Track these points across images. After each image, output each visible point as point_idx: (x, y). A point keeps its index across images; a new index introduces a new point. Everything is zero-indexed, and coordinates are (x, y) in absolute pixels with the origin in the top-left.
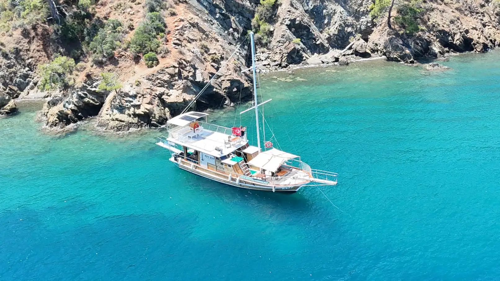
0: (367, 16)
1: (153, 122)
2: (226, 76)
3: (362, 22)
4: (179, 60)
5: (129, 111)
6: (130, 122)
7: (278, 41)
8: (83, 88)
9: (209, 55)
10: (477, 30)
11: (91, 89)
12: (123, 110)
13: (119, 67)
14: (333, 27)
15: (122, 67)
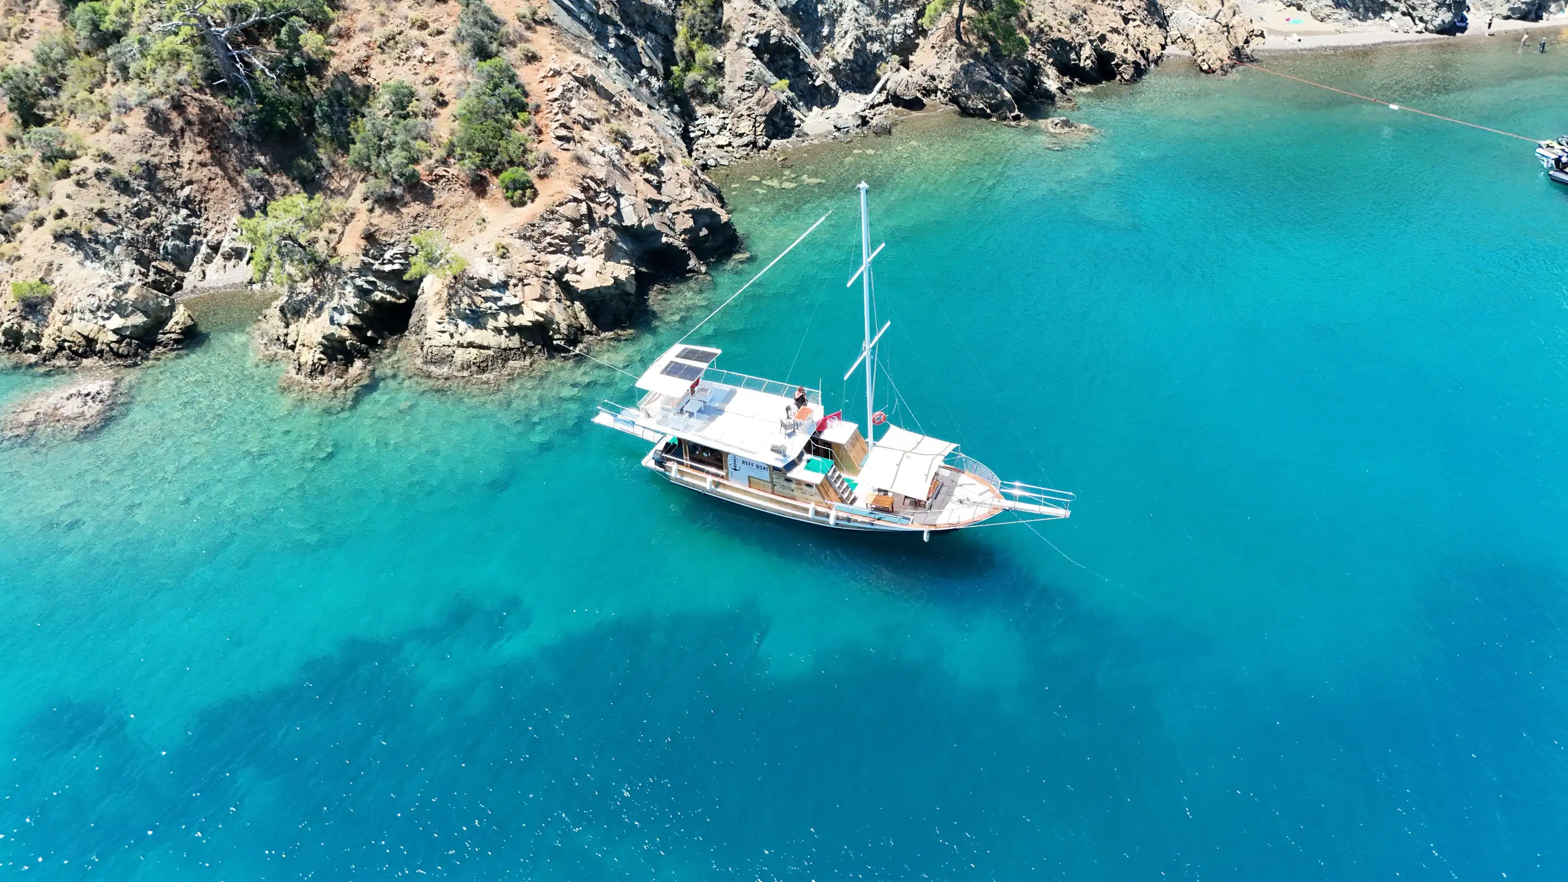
0: (902, 12)
1: (558, 342)
2: (681, 202)
3: (895, 26)
4: (581, 181)
5: (496, 320)
6: (503, 347)
7: (740, 88)
8: (365, 269)
9: (636, 153)
10: (1119, 33)
11: (382, 268)
12: (481, 320)
13: (439, 207)
14: (841, 44)
15: (446, 207)
